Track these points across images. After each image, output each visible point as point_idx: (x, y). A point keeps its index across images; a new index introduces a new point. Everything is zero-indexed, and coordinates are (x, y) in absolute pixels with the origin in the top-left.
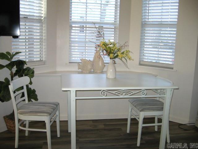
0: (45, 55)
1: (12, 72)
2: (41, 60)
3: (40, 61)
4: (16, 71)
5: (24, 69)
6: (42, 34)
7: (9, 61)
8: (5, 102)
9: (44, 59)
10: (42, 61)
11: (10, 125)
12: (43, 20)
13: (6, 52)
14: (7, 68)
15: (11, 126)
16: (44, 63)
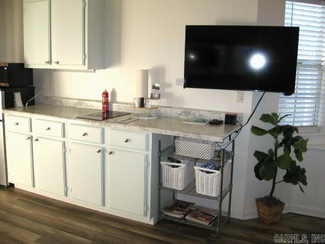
0: (322, 117)
1: (277, 141)
2: (315, 124)
3: (314, 126)
4: (283, 140)
5: (294, 138)
6: (320, 87)
7: (274, 125)
8: (264, 180)
9: (319, 124)
10: (316, 126)
11: (264, 212)
12: (323, 66)
13: (272, 114)
14: (271, 134)
15: (264, 214)
16: (320, 130)
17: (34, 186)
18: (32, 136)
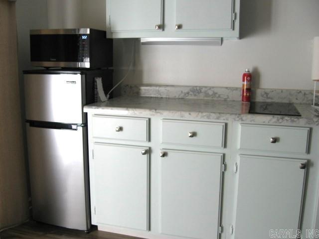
17: (150, 229)
18: (150, 148)
